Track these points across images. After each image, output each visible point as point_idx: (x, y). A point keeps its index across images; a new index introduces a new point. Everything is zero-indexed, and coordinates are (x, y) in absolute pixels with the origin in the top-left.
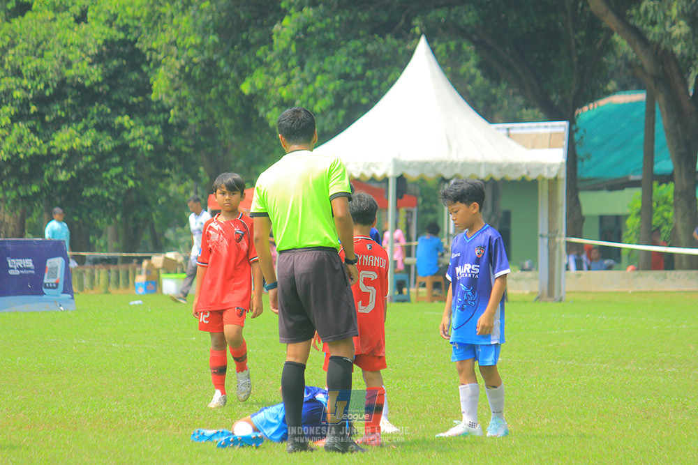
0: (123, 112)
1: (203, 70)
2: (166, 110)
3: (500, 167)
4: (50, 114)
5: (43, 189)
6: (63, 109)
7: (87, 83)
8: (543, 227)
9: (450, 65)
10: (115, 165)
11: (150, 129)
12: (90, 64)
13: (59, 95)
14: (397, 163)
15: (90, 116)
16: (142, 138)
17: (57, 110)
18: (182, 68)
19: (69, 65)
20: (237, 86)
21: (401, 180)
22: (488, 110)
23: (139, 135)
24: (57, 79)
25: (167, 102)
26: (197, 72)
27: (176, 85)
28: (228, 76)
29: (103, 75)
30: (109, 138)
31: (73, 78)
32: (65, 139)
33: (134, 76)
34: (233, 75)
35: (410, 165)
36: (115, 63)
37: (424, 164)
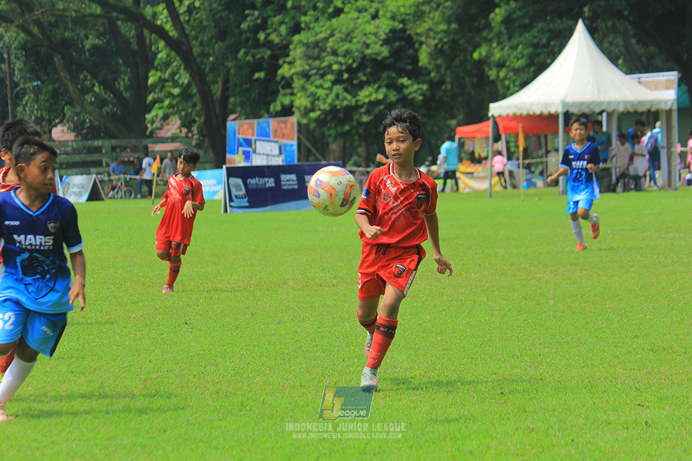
0: (404, 75)
1: (450, 47)
2: (429, 73)
4: (356, 79)
5: (352, 128)
6: (364, 75)
7: (380, 58)
11: (421, 86)
12: (382, 46)
13: (362, 67)
15: (382, 79)
16: (415, 92)
18: (436, 45)
19: (368, 46)
20: (472, 55)
23: (415, 89)
24: (360, 55)
25: (430, 67)
26: (446, 47)
27: (434, 56)
28: (466, 50)
29: (390, 52)
30: (394, 93)
31: (370, 55)
32: (367, 94)
33: (411, 52)
34: (470, 49)
36: (397, 44)
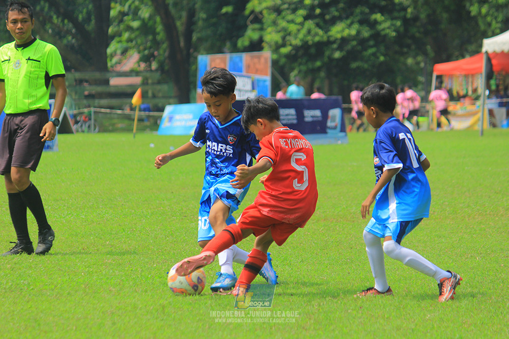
0: (377, 11)
2: (405, 9)
4: (329, 14)
5: (323, 64)
6: (337, 10)
10: (371, 47)
11: (394, 22)
13: (334, 2)
15: (355, 14)
17: (334, 12)
23: (388, 26)
25: (407, 2)
30: (367, 29)
32: (339, 30)
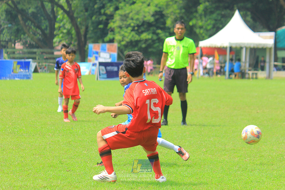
0: (159, 29)
2: (170, 29)
3: (257, 44)
5: (138, 49)
6: (144, 28)
7: (150, 22)
8: (267, 60)
9: (244, 17)
10: (157, 43)
12: (151, 17)
13: (143, 25)
14: (230, 43)
15: (150, 30)
17: (142, 29)
19: (145, 17)
20: (189, 23)
21: (231, 48)
22: (254, 28)
23: (164, 35)
24: (143, 20)
25: (171, 26)
28: (187, 21)
29: (154, 19)
30: (155, 36)
31: (146, 20)
32: (144, 36)
33: (162, 20)
35: (233, 44)
36: (157, 16)
37: (237, 44)
